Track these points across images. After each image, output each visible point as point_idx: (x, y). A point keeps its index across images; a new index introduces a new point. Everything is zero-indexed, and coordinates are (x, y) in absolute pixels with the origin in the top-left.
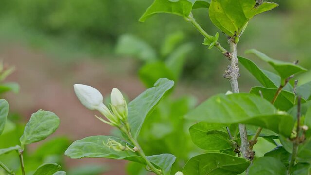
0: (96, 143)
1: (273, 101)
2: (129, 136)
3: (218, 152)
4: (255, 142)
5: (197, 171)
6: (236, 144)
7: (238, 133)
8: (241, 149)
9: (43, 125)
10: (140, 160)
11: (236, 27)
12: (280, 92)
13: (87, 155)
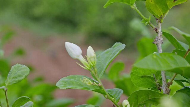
0: (75, 79)
1: (185, 57)
2: (96, 76)
3: (147, 89)
4: (171, 83)
5: (136, 100)
6: (158, 85)
7: (160, 78)
8: (162, 88)
9: (19, 73)
10: (102, 91)
11: (161, 13)
12: (188, 53)
13: (70, 87)
